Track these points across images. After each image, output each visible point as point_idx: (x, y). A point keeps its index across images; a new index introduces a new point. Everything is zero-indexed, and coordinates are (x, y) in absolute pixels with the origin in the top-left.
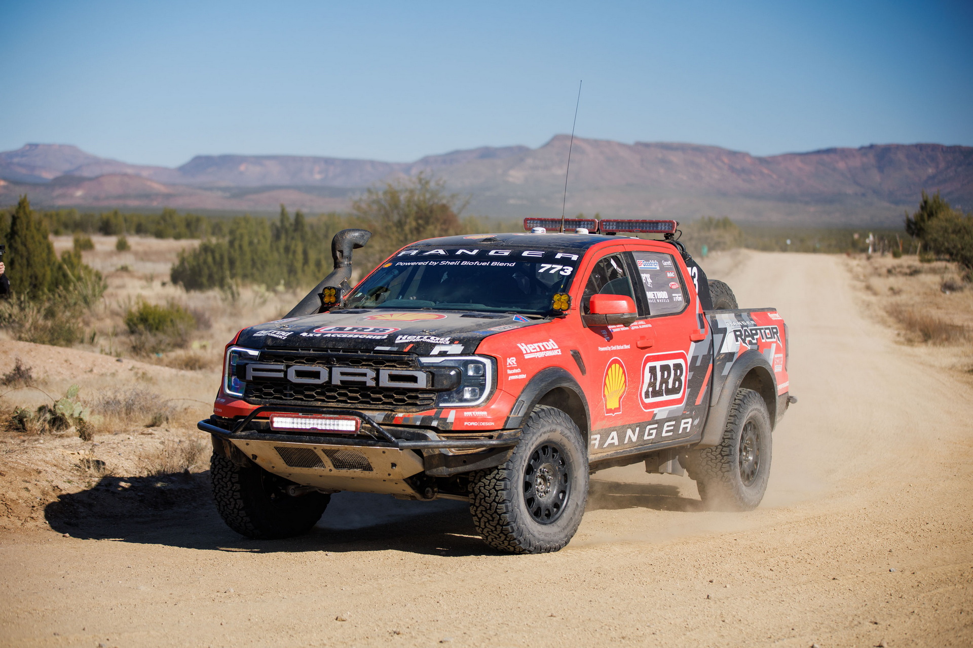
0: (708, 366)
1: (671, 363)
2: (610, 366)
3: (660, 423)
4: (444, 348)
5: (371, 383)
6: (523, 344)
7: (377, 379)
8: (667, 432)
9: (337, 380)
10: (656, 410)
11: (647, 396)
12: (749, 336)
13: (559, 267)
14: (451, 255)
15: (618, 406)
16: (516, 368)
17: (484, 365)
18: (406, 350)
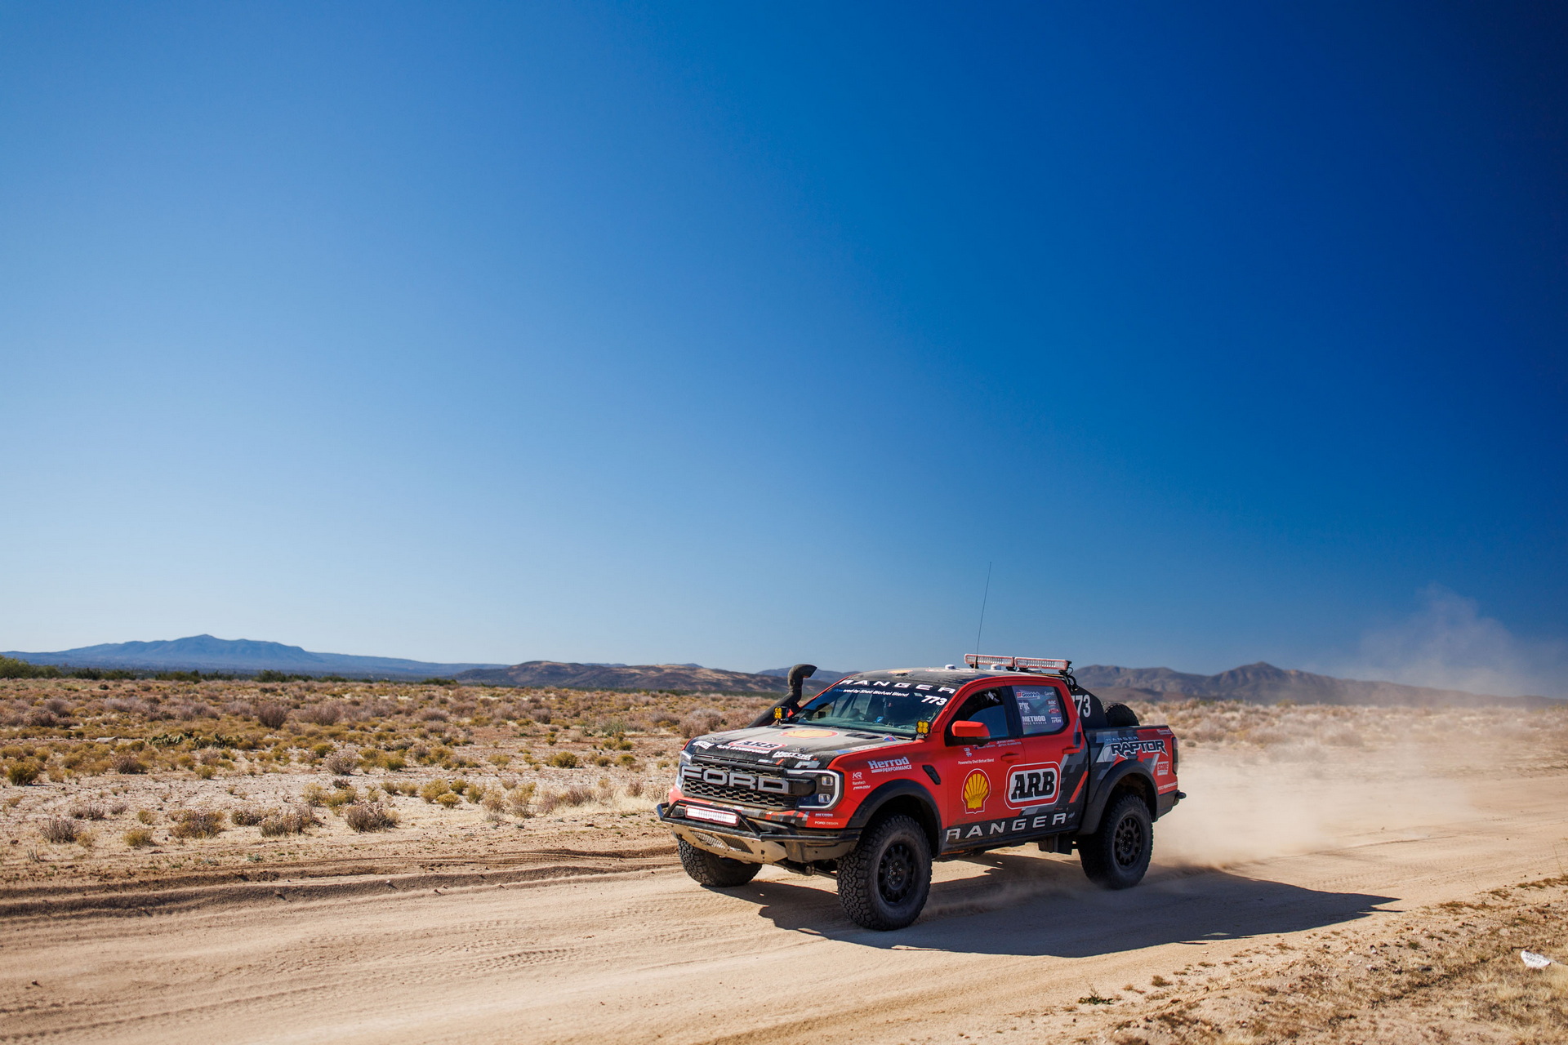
0: (1083, 772)
1: (1041, 772)
2: (971, 775)
3: (1030, 818)
4: (805, 764)
5: (753, 787)
6: (874, 762)
7: (756, 784)
8: (1037, 824)
9: (731, 784)
10: (1023, 808)
11: (1014, 796)
12: (1128, 748)
13: (938, 698)
14: (871, 686)
15: (980, 806)
16: (861, 781)
17: (834, 778)
18: (778, 763)
